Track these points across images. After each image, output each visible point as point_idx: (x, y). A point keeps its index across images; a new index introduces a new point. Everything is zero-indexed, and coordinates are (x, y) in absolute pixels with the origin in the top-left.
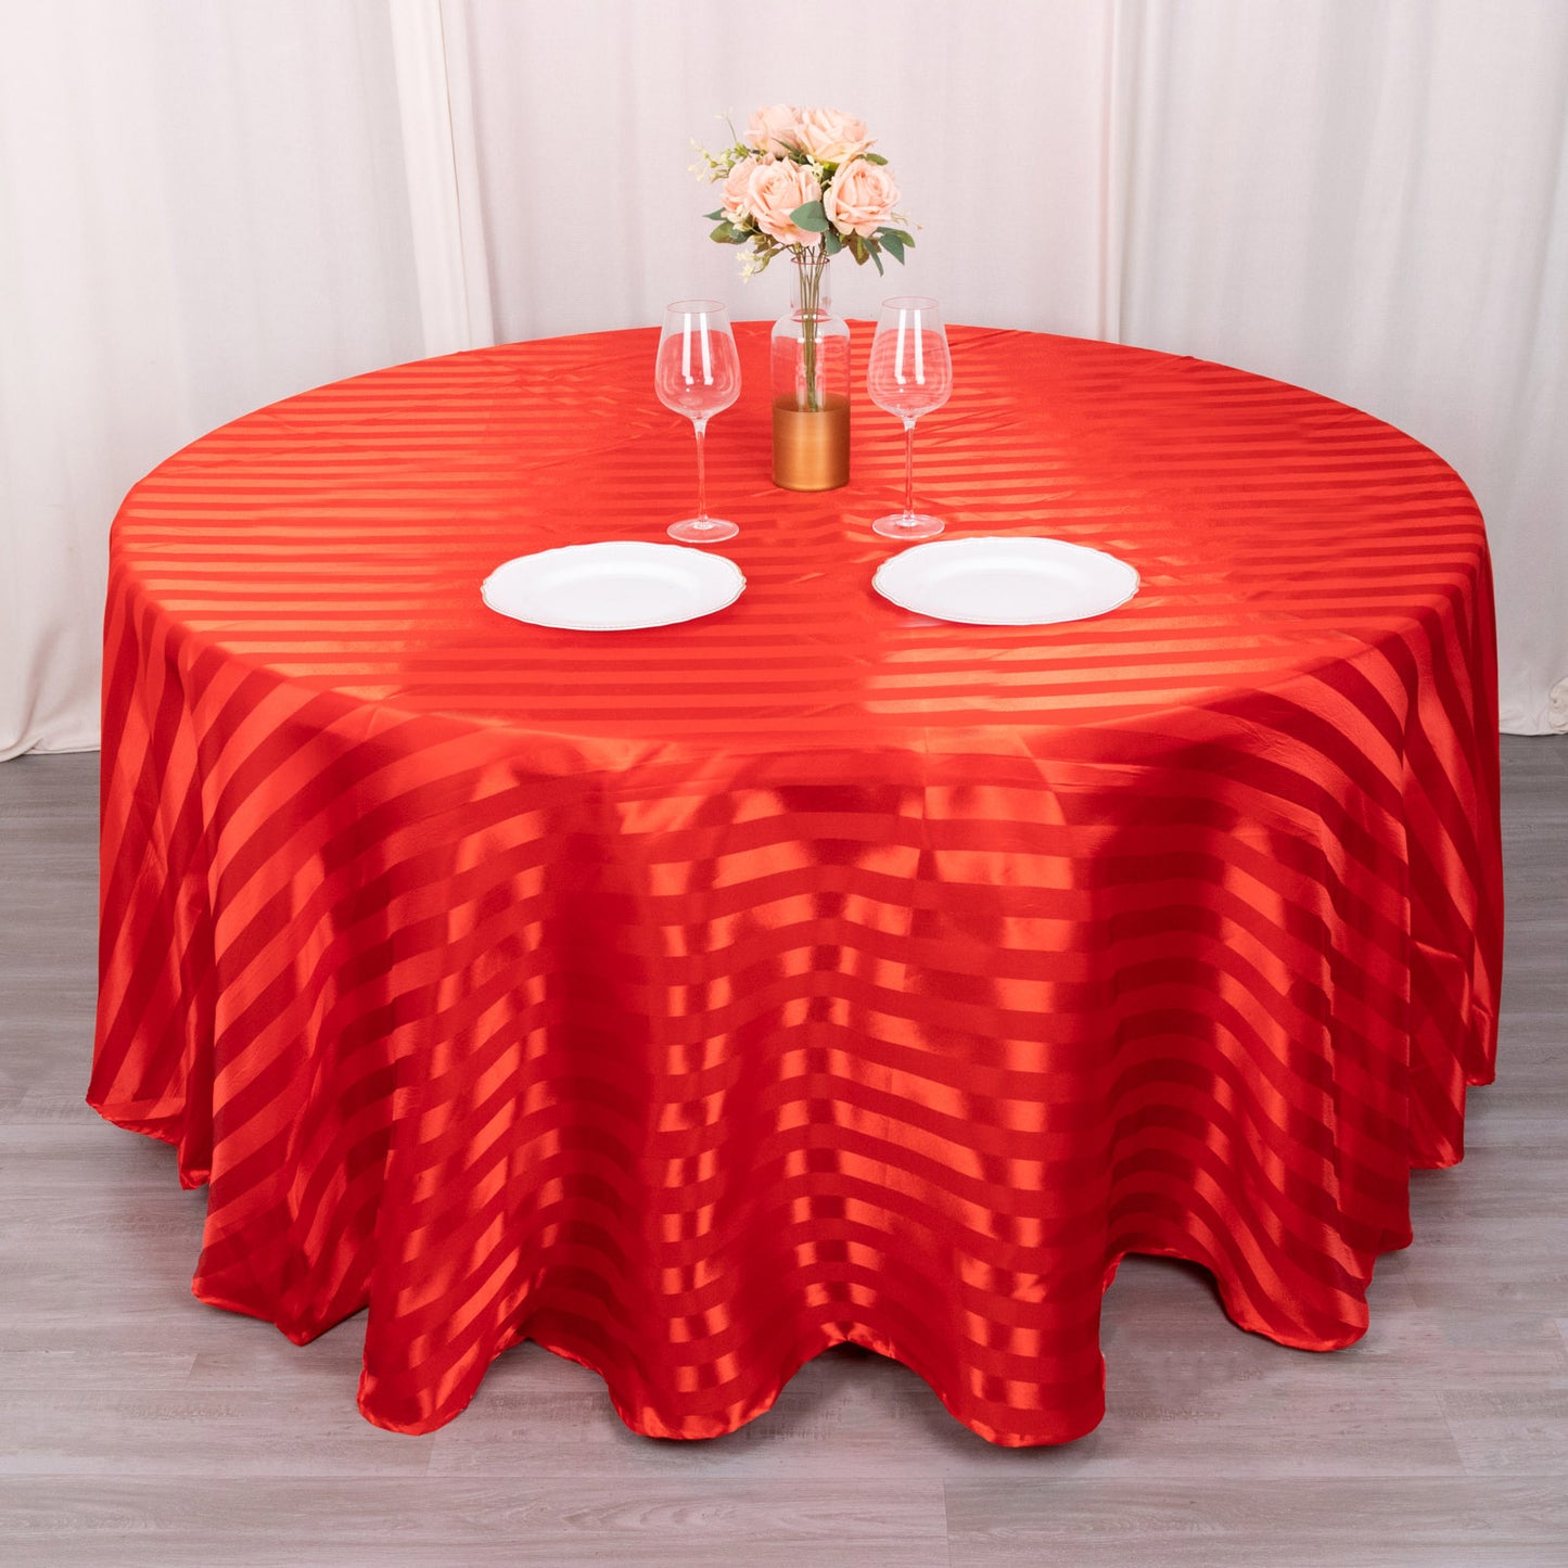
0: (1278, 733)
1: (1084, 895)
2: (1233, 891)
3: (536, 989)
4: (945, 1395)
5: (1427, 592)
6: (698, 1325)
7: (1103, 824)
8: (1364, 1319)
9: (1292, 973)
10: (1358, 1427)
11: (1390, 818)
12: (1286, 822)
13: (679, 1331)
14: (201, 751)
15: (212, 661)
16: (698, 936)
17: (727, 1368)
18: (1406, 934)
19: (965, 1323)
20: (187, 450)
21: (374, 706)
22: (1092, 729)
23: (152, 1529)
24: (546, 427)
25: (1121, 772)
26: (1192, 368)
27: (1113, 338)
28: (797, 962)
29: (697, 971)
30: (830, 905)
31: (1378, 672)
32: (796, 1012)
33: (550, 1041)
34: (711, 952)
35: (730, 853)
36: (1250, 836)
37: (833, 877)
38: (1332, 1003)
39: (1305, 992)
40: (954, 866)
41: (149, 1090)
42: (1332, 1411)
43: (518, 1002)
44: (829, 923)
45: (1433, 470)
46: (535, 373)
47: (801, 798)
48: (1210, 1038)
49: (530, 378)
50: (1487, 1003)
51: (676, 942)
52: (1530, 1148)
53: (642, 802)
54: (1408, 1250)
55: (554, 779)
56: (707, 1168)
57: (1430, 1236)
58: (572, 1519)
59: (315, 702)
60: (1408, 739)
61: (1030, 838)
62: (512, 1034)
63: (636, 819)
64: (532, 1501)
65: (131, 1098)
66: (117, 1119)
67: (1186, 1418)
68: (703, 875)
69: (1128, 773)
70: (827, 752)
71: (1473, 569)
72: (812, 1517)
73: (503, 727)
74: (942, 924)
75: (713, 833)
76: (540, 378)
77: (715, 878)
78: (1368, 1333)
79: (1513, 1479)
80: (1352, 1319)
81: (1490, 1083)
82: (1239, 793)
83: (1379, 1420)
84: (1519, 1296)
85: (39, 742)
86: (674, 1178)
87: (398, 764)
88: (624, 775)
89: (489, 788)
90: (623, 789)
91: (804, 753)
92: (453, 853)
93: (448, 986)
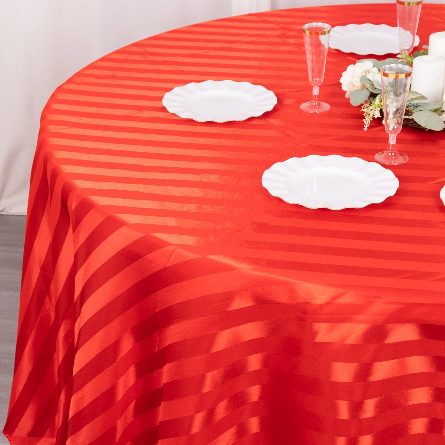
3: (254, 425)
14: (76, 256)
15: (86, 206)
16: (356, 408)
20: (91, 66)
21: (174, 248)
24: (294, 65)
29: (353, 430)
34: (362, 419)
35: (381, 361)
41: (37, 432)
46: (290, 30)
49: (289, 33)
51: (343, 410)
53: (330, 324)
55: (278, 303)
59: (141, 239)
63: (327, 333)
68: (364, 372)
73: (250, 269)
75: (372, 347)
76: (294, 33)
77: (371, 375)
87: (185, 283)
88: (321, 306)
89: (239, 304)
90: (319, 315)
91: (433, 305)
92: (212, 339)
93: (199, 418)
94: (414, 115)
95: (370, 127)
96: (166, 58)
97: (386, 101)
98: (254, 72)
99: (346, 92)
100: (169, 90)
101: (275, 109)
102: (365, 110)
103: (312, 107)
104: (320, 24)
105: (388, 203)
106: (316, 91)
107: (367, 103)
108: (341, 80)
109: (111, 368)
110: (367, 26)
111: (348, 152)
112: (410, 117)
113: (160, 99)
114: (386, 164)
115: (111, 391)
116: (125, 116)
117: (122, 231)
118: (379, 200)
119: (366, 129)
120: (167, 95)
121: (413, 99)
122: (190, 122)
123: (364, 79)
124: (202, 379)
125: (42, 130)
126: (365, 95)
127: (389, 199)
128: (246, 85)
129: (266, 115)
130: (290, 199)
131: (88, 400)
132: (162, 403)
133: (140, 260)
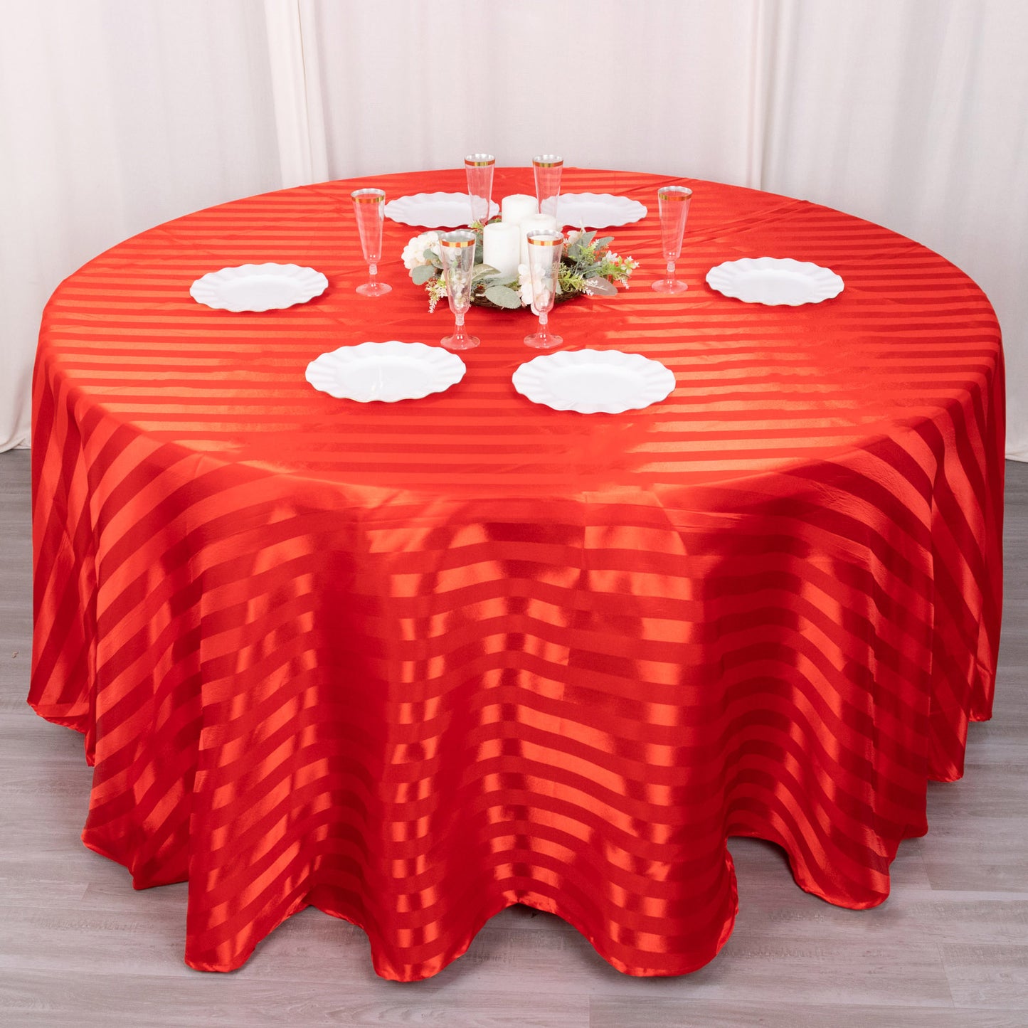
0: (841, 491)
1: (699, 605)
2: (807, 598)
3: (309, 660)
4: (592, 939)
5: (953, 387)
6: (415, 901)
7: (712, 555)
8: (888, 887)
9: (845, 656)
10: (881, 968)
11: (922, 549)
12: (845, 554)
13: (402, 905)
14: (90, 476)
15: (96, 416)
16: (423, 626)
17: (431, 932)
18: (931, 628)
19: (609, 891)
21: (200, 456)
22: (703, 488)
23: (47, 1009)
25: (729, 518)
26: (806, 208)
27: (756, 186)
28: (495, 644)
29: (421, 652)
30: (517, 605)
31: (914, 446)
32: (493, 678)
33: (321, 695)
34: (431, 638)
35: (447, 569)
36: (820, 562)
37: (520, 587)
38: (875, 676)
39: (855, 670)
40: (603, 581)
41: (67, 697)
42: (864, 956)
43: (295, 669)
44: (517, 618)
45: (967, 292)
47: (500, 531)
48: (790, 697)
50: (988, 665)
51: (408, 629)
52: (1017, 766)
53: (385, 531)
54: (925, 838)
55: (324, 512)
56: (425, 790)
57: (943, 829)
58: (332, 1014)
59: (161, 449)
60: (938, 491)
61: (659, 563)
62: (291, 691)
63: (382, 542)
64: (306, 1000)
65: (55, 702)
66: (46, 716)
67: (761, 958)
68: (429, 583)
69: (731, 519)
70: (517, 500)
71: (989, 370)
72: (497, 1020)
73: (288, 474)
74: (596, 621)
75: (436, 554)
77: (436, 586)
78: (889, 897)
79: (988, 1010)
80: (880, 888)
81: (989, 719)
82: (812, 533)
83: (897, 964)
84: (1001, 876)
85: (22, 441)
86: (401, 797)
87: (215, 497)
88: (374, 510)
89: (279, 516)
90: (372, 521)
91: (499, 500)
92: (252, 560)
93: (245, 654)
94: (486, 291)
95: (437, 309)
96: (197, 242)
97: (450, 278)
98: (303, 253)
99: (409, 270)
100: (199, 277)
101: (326, 294)
102: (430, 289)
103: (371, 290)
104: (372, 191)
105: (453, 391)
106: (373, 271)
107: (432, 281)
108: (404, 257)
109: (141, 606)
110: (439, 195)
111: (408, 338)
112: (482, 295)
113: (187, 288)
114: (455, 349)
115: (143, 634)
116: (145, 310)
117: (138, 442)
118: (442, 388)
119: (431, 311)
120: (196, 284)
121: (485, 274)
122: (223, 313)
123: (428, 253)
124: (244, 608)
125: (44, 330)
126: (431, 272)
127: (453, 387)
128: (292, 268)
129: (315, 301)
130: (337, 393)
131: (116, 647)
132: (202, 642)
133: (163, 474)
